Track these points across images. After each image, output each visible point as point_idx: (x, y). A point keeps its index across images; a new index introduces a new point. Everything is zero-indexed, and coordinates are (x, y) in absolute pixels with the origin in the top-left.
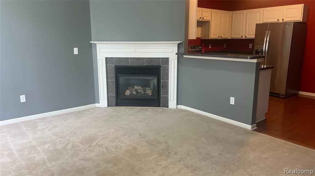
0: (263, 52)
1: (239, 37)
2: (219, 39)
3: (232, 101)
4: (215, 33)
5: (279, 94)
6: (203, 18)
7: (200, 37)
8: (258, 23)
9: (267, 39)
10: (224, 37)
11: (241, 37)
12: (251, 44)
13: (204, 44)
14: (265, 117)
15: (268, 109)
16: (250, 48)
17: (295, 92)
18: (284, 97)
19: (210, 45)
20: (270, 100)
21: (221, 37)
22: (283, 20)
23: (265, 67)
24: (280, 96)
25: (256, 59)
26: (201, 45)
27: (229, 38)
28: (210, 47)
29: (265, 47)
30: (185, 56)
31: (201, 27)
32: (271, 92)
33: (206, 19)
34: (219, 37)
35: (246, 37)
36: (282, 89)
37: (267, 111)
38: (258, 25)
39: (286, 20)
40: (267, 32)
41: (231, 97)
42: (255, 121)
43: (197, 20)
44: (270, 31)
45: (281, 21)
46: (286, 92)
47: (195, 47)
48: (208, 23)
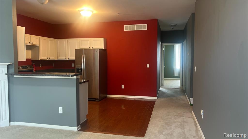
0: (81, 69)
1: (63, 58)
2: (48, 60)
3: (61, 110)
4: (43, 56)
5: (95, 99)
6: (32, 43)
7: (30, 58)
8: (76, 49)
9: (83, 60)
10: (52, 58)
11: (65, 59)
12: (74, 64)
13: (34, 64)
14: (87, 118)
15: (88, 111)
16: (72, 66)
17: (105, 95)
18: (98, 100)
19: (41, 65)
20: (89, 104)
21: (49, 58)
22: (92, 47)
23: (84, 81)
24: (96, 100)
25: (76, 76)
26: (32, 65)
27: (56, 59)
28: (41, 67)
29: (83, 66)
30: (15, 76)
31: (31, 50)
32: (89, 98)
33: (34, 44)
34: (47, 58)
35: (69, 58)
36: (96, 95)
37: (87, 113)
38: (76, 51)
39: (95, 47)
40: (83, 55)
41: (59, 108)
42: (79, 123)
43: (25, 44)
44: (85, 55)
45: (91, 48)
46: (99, 97)
47: (26, 67)
48: (37, 47)
